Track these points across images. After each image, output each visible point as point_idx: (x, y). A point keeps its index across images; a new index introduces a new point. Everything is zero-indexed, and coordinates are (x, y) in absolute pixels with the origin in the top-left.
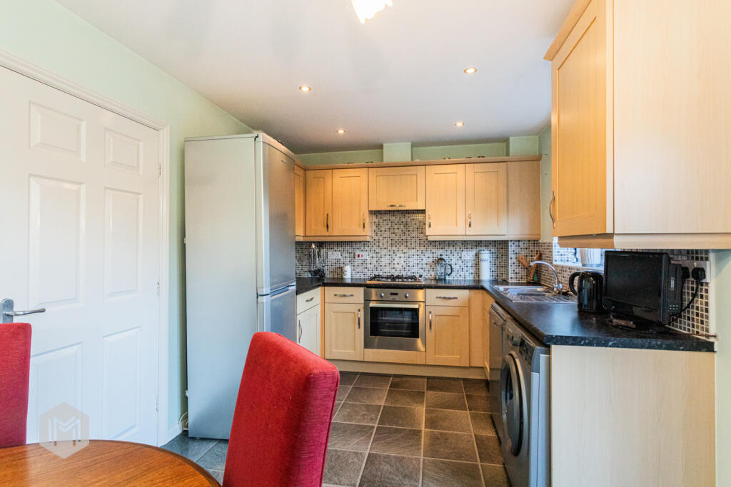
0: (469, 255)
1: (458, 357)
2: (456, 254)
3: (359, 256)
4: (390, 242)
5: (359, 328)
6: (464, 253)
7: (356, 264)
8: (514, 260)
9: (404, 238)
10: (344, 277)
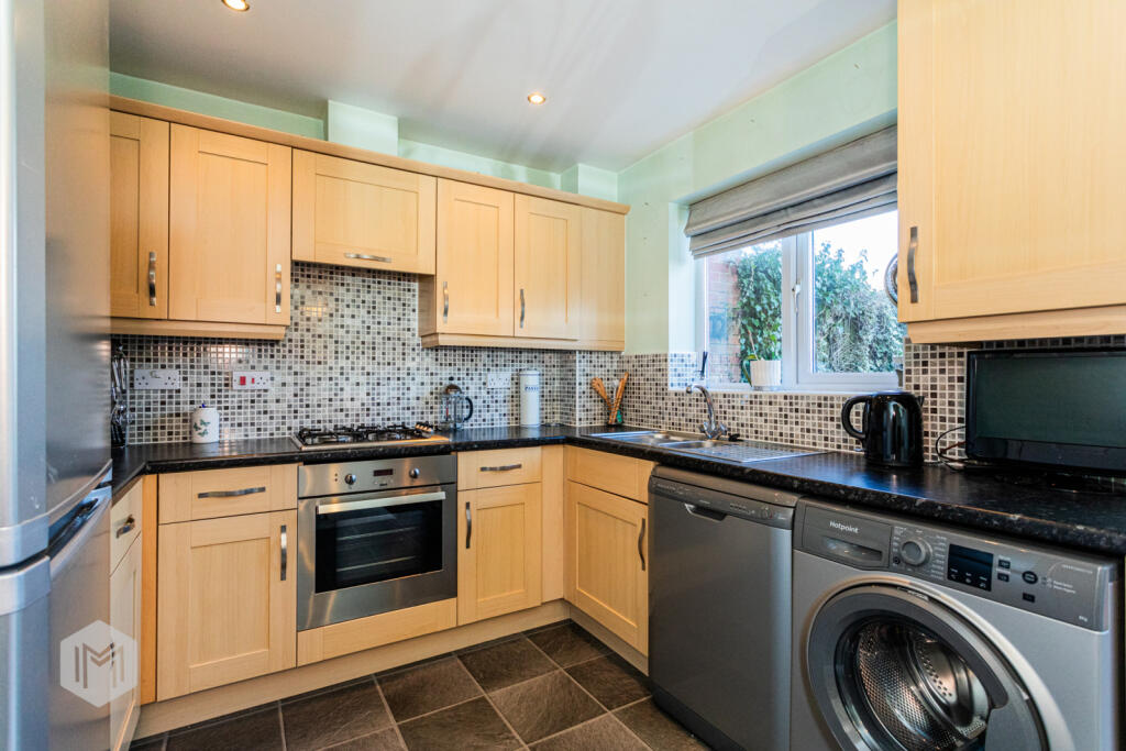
0: (500, 380)
1: (521, 590)
2: (476, 377)
3: (243, 381)
4: (332, 347)
5: (283, 577)
6: (491, 375)
7: (233, 402)
8: (584, 387)
9: (368, 339)
10: (198, 439)
